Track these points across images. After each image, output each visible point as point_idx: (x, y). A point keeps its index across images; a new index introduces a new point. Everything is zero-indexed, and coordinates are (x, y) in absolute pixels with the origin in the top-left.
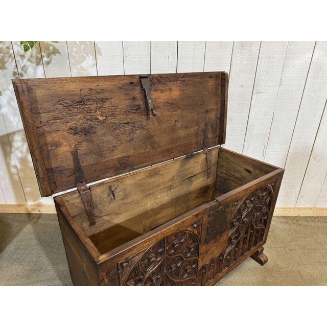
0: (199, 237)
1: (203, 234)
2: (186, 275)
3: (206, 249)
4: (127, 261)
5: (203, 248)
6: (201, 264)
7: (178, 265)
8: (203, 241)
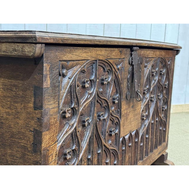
0: (122, 85)
2: (111, 142)
3: (126, 111)
4: (68, 66)
7: (105, 117)
8: (124, 96)
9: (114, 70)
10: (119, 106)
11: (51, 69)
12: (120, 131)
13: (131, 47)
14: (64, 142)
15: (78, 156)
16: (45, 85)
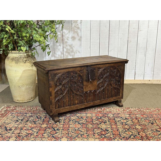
0: (83, 77)
1: (84, 76)
2: (79, 92)
3: (86, 84)
4: (57, 74)
5: (85, 83)
6: (85, 90)
7: (75, 86)
8: (84, 80)
9: (77, 73)
10: (82, 83)
11: (51, 75)
12: (83, 90)
13: (87, 66)
14: (57, 90)
15: (63, 94)
16: (49, 78)
